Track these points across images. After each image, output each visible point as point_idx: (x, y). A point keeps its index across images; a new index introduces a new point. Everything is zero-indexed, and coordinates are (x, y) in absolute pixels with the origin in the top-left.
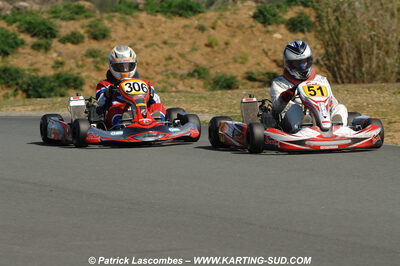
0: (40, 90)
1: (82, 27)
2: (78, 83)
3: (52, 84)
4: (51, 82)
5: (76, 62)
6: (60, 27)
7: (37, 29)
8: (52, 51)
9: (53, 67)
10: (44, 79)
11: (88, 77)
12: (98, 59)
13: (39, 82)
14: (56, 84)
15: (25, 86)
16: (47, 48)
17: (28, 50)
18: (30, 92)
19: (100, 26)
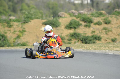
0: (86, 41)
1: (102, 20)
2: (100, 38)
3: (91, 39)
4: (90, 38)
5: (99, 32)
6: (94, 19)
7: (86, 20)
8: (91, 27)
9: (91, 33)
10: (88, 37)
11: (103, 36)
12: (107, 31)
13: (86, 38)
14: (92, 38)
15: (81, 39)
16: (89, 27)
17: (83, 27)
18: (83, 41)
19: (108, 19)
